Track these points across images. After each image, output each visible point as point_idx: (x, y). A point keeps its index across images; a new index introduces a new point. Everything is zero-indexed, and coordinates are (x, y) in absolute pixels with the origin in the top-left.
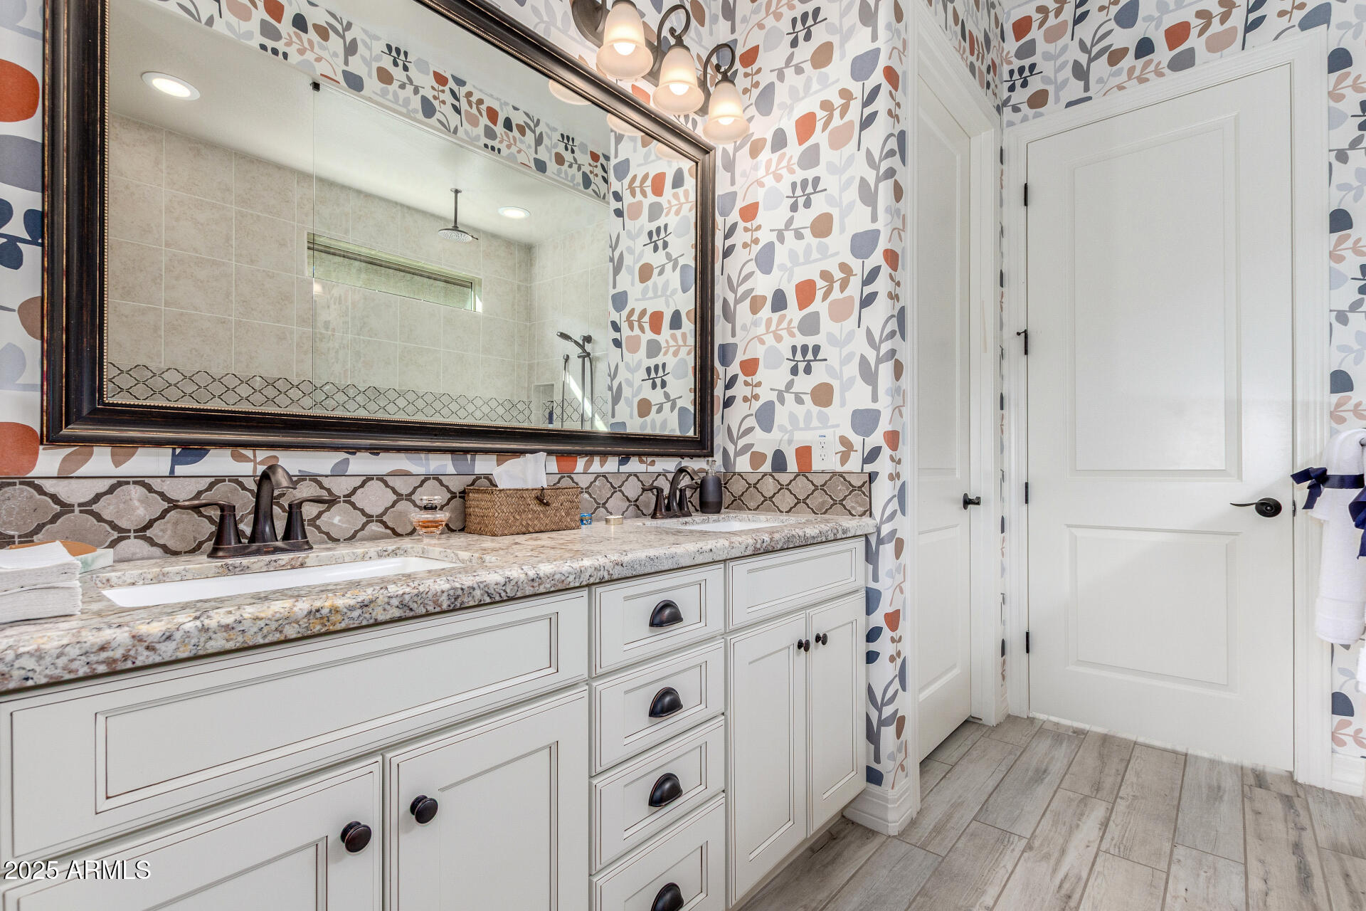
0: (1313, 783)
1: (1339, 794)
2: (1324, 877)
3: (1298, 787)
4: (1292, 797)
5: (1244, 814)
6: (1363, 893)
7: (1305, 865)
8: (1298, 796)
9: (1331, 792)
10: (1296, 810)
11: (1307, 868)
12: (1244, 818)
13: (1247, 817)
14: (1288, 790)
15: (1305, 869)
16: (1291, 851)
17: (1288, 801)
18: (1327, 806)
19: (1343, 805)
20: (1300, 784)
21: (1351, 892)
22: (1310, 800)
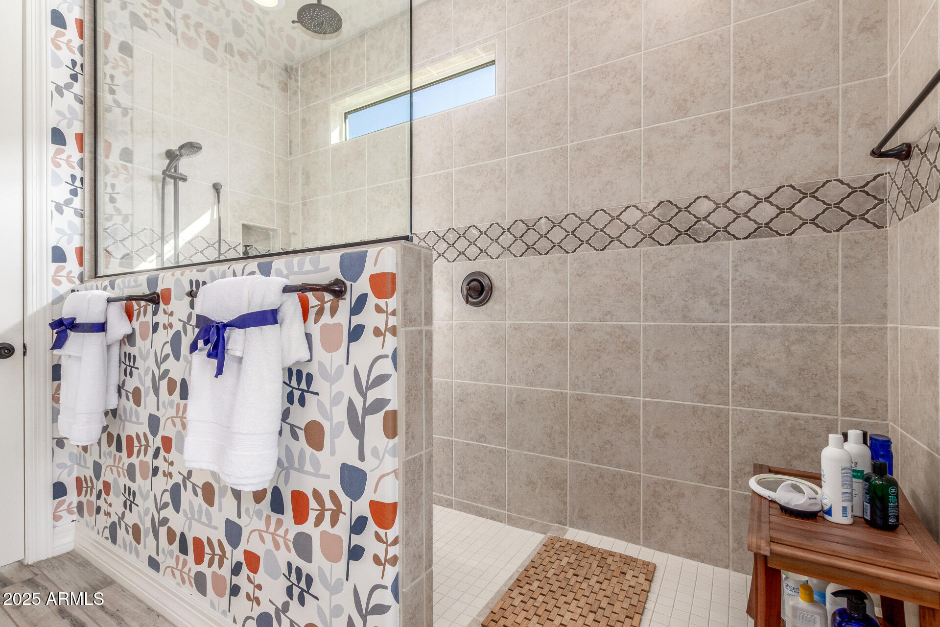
0: (39, 559)
1: (59, 556)
2: (91, 618)
3: (31, 568)
4: (32, 578)
5: (9, 615)
6: (117, 611)
7: (76, 620)
8: (36, 575)
9: (54, 558)
10: (42, 586)
11: (78, 621)
12: (11, 618)
13: (13, 616)
14: (27, 575)
15: (77, 622)
16: (61, 618)
17: (31, 583)
18: (58, 569)
19: (66, 562)
20: (32, 565)
21: (112, 615)
22: (46, 572)
